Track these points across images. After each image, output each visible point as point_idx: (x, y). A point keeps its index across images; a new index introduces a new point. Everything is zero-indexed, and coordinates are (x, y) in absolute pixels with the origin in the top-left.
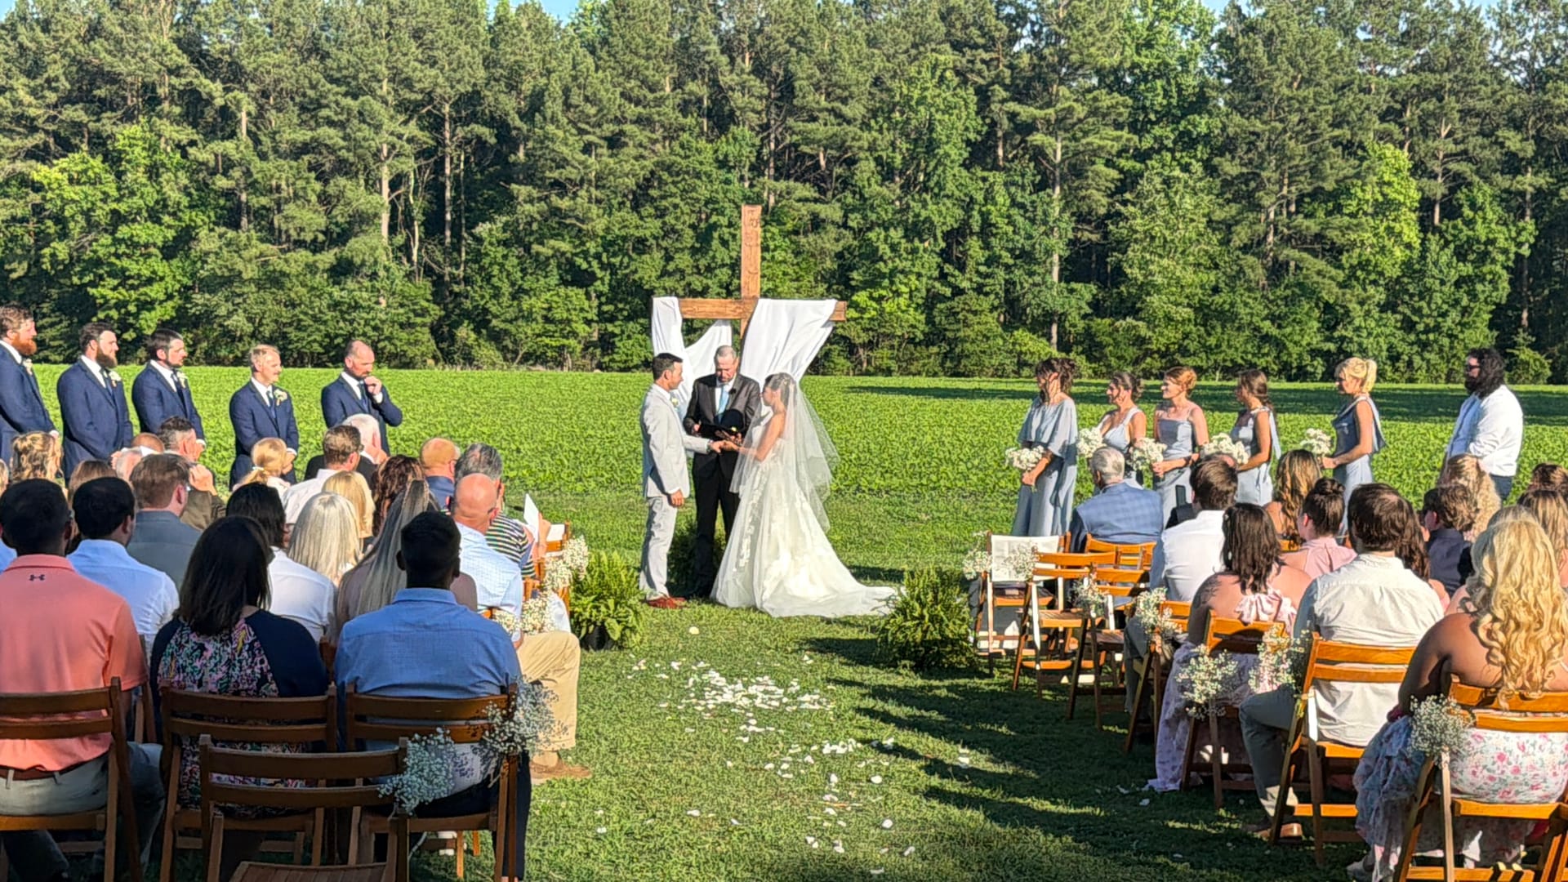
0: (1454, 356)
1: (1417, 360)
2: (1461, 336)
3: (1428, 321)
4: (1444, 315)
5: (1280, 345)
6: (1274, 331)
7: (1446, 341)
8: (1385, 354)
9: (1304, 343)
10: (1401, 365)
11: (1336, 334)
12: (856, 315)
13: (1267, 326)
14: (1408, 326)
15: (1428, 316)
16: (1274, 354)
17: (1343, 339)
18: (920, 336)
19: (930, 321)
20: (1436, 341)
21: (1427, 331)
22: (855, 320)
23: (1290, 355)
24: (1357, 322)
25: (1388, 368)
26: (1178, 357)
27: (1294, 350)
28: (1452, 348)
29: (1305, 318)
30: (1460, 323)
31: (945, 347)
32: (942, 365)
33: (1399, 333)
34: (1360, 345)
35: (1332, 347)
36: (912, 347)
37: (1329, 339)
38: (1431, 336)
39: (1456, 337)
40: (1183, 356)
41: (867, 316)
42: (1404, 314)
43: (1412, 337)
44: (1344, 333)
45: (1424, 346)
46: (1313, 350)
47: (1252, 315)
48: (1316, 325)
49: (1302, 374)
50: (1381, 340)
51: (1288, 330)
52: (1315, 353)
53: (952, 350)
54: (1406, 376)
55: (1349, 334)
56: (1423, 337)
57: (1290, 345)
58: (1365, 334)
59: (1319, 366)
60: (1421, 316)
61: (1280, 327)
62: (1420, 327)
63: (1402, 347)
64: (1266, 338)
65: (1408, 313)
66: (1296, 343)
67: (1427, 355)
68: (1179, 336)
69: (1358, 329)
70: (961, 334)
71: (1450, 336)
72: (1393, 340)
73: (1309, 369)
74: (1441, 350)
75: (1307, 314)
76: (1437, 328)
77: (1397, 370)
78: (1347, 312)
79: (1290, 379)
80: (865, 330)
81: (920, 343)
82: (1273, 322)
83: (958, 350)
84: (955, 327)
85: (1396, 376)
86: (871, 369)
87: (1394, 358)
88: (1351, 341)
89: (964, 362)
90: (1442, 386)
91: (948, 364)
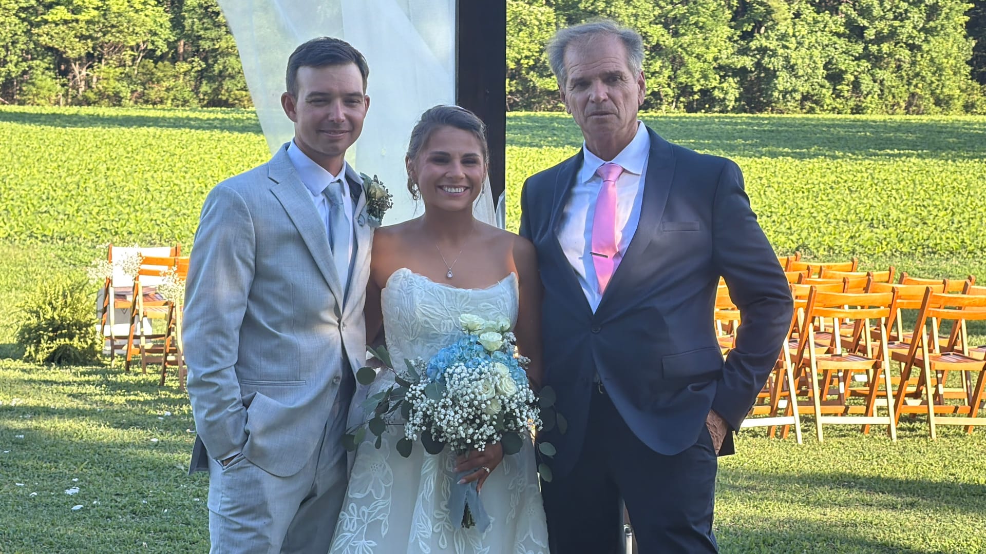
0: (917, 75)
1: (866, 82)
2: (925, 47)
3: (880, 25)
4: (901, 17)
5: (677, 63)
6: (668, 41)
7: (904, 54)
8: (821, 72)
9: (710, 57)
10: (845, 88)
11: (753, 45)
12: (69, 16)
13: (658, 33)
14: (855, 32)
15: (882, 18)
16: (667, 73)
17: (763, 50)
18: (163, 47)
19: (177, 23)
20: (890, 55)
21: (880, 39)
22: (66, 22)
23: (689, 73)
24: (782, 28)
25: (827, 93)
26: (533, 77)
27: (694, 65)
28: (913, 63)
29: (710, 22)
30: (923, 29)
31: (198, 64)
32: (196, 90)
33: (841, 43)
34: (787, 59)
35: (747, 62)
36: (150, 63)
37: (743, 52)
38: (885, 47)
39: (919, 48)
40: (541, 76)
41: (83, 17)
42: (847, 15)
43: (859, 48)
44: (765, 43)
45: (877, 61)
46: (720, 68)
47: (636, 16)
48: (726, 31)
49: (707, 100)
50: (816, 53)
51: (686, 39)
52: (724, 71)
53: (209, 66)
54: (852, 103)
55: (773, 44)
56: (874, 48)
57: (690, 61)
58: (793, 45)
59: (731, 90)
60: (872, 20)
61: (676, 34)
62: (870, 34)
63: (844, 63)
64: (657, 50)
65: (854, 14)
66: (698, 57)
67: (880, 74)
68: (535, 47)
69: (783, 37)
70: (223, 44)
71: (912, 47)
72: (831, 51)
73: (717, 94)
74: (899, 67)
75: (713, 15)
76: (893, 34)
77: (838, 95)
78: (769, 11)
79: (690, 108)
80: (82, 37)
81: (162, 57)
82: (666, 26)
83: (217, 68)
84: (213, 34)
85: (839, 103)
86: (91, 95)
87: (835, 77)
88: (774, 54)
89: (227, 84)
90: (900, 117)
91: (205, 88)
